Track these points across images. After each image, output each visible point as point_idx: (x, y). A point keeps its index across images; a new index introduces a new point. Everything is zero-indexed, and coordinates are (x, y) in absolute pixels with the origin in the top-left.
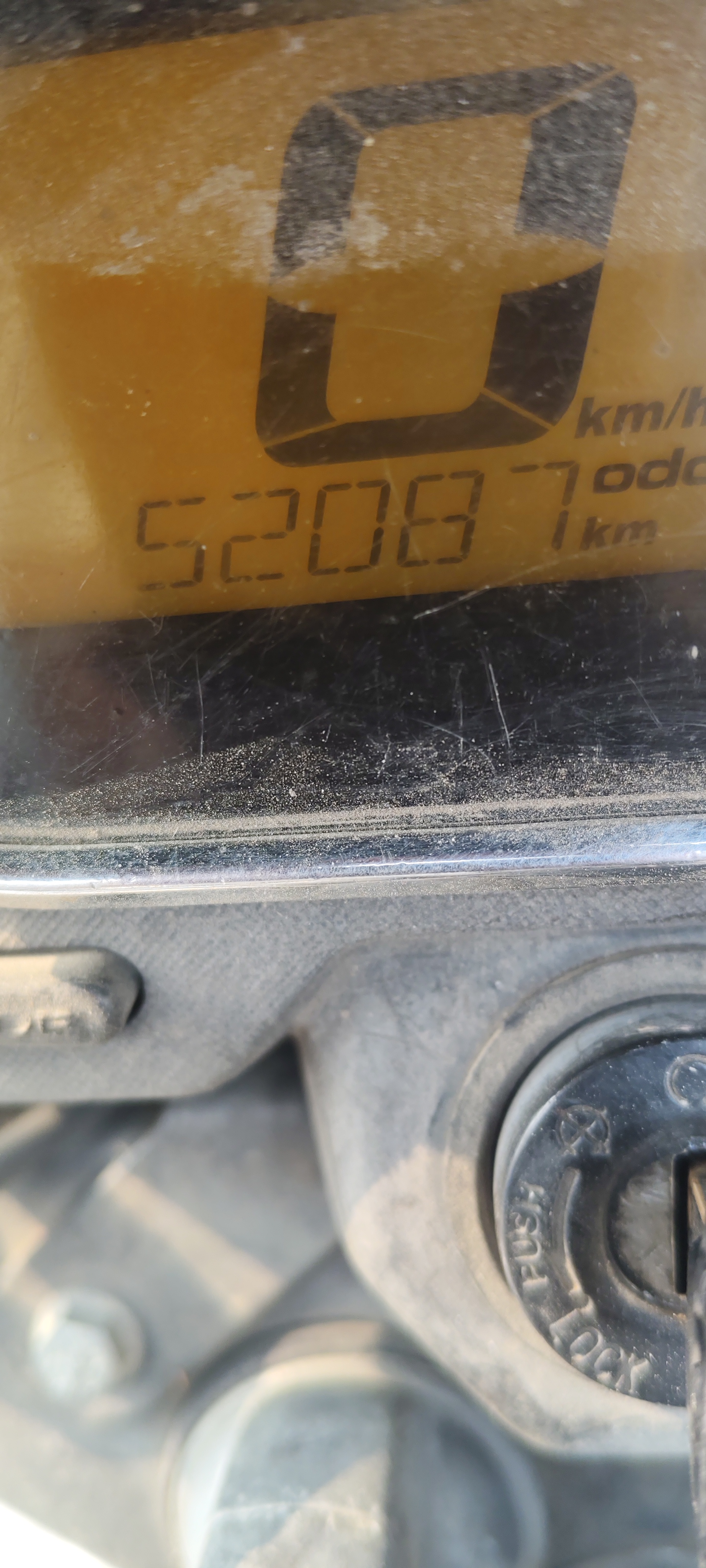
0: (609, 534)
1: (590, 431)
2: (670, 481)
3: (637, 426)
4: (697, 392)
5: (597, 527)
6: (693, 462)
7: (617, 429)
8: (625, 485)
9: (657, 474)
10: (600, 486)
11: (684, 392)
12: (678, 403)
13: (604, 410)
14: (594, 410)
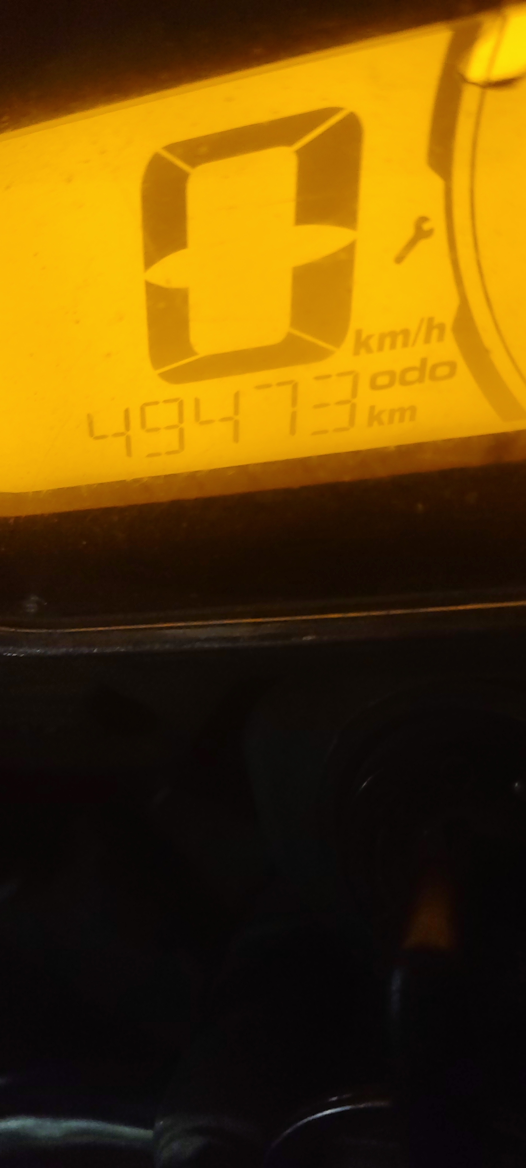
0: (385, 417)
1: (363, 351)
2: (421, 380)
3: (393, 346)
4: (431, 320)
5: (376, 412)
6: (435, 367)
7: (381, 348)
8: (391, 384)
9: (412, 376)
10: (374, 386)
11: (422, 321)
12: (419, 329)
13: (369, 337)
14: (364, 336)
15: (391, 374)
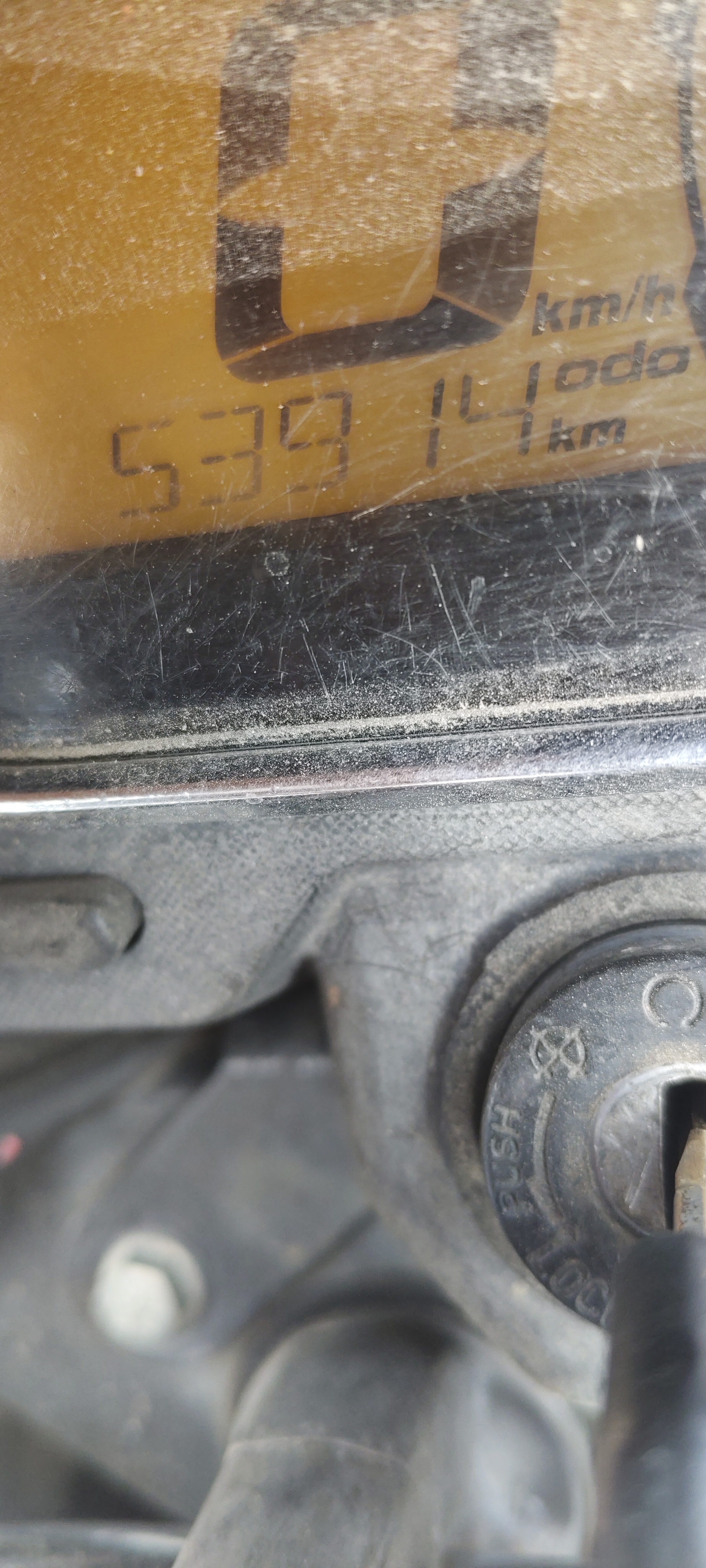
0: (576, 437)
1: (547, 327)
2: (634, 374)
3: (594, 318)
4: (652, 281)
5: (563, 429)
6: (656, 355)
7: (575, 322)
8: (588, 381)
9: (621, 368)
10: (562, 385)
11: (640, 282)
12: (635, 293)
13: (559, 303)
14: (550, 302)
15: (589, 364)
